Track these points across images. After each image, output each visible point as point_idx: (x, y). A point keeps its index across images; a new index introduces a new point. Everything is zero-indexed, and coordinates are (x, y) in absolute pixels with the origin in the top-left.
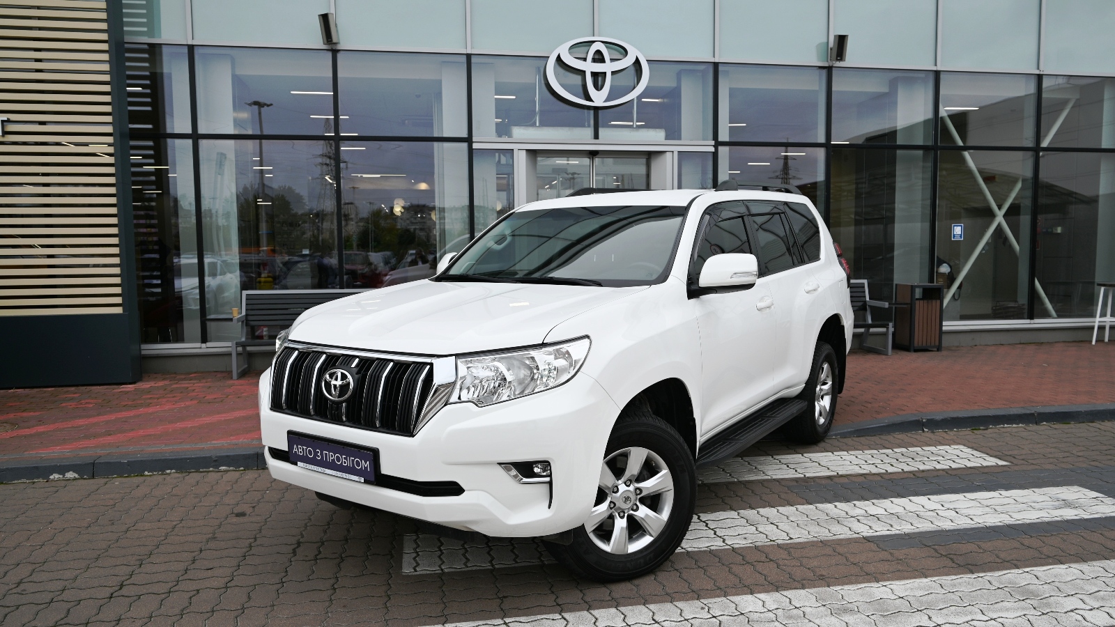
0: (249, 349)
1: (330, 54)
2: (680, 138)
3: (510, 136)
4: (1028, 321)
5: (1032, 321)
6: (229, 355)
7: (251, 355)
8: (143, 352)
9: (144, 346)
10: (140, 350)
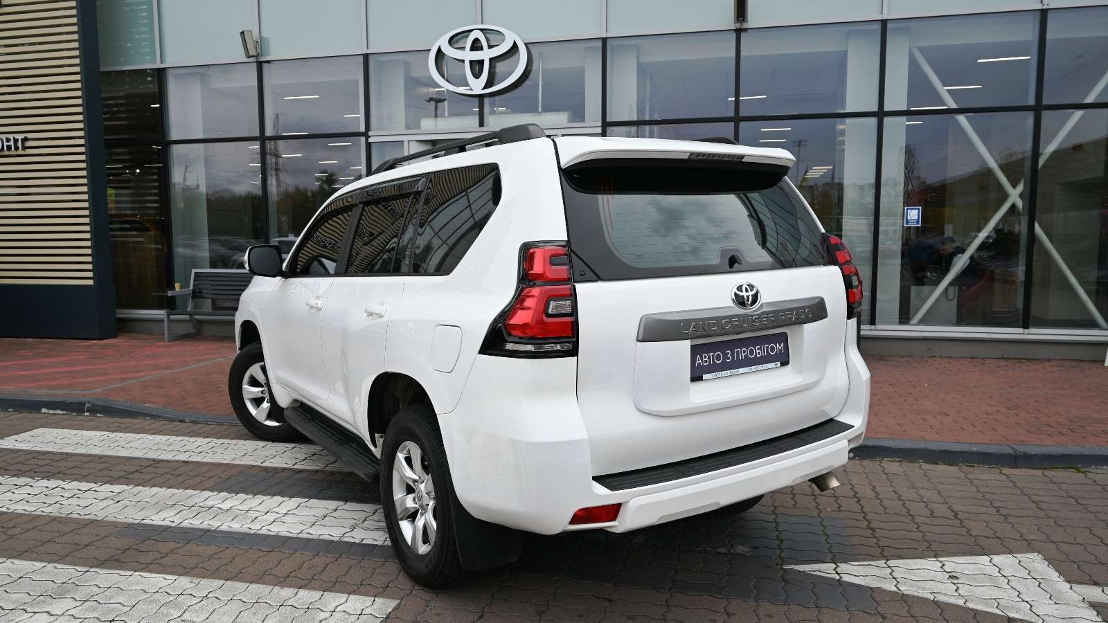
0: (197, 317)
1: (255, 66)
2: (583, 120)
3: (419, 127)
4: (1020, 330)
5: (1026, 331)
6: (162, 321)
7: (200, 322)
8: (118, 316)
9: (118, 311)
10: (115, 313)
